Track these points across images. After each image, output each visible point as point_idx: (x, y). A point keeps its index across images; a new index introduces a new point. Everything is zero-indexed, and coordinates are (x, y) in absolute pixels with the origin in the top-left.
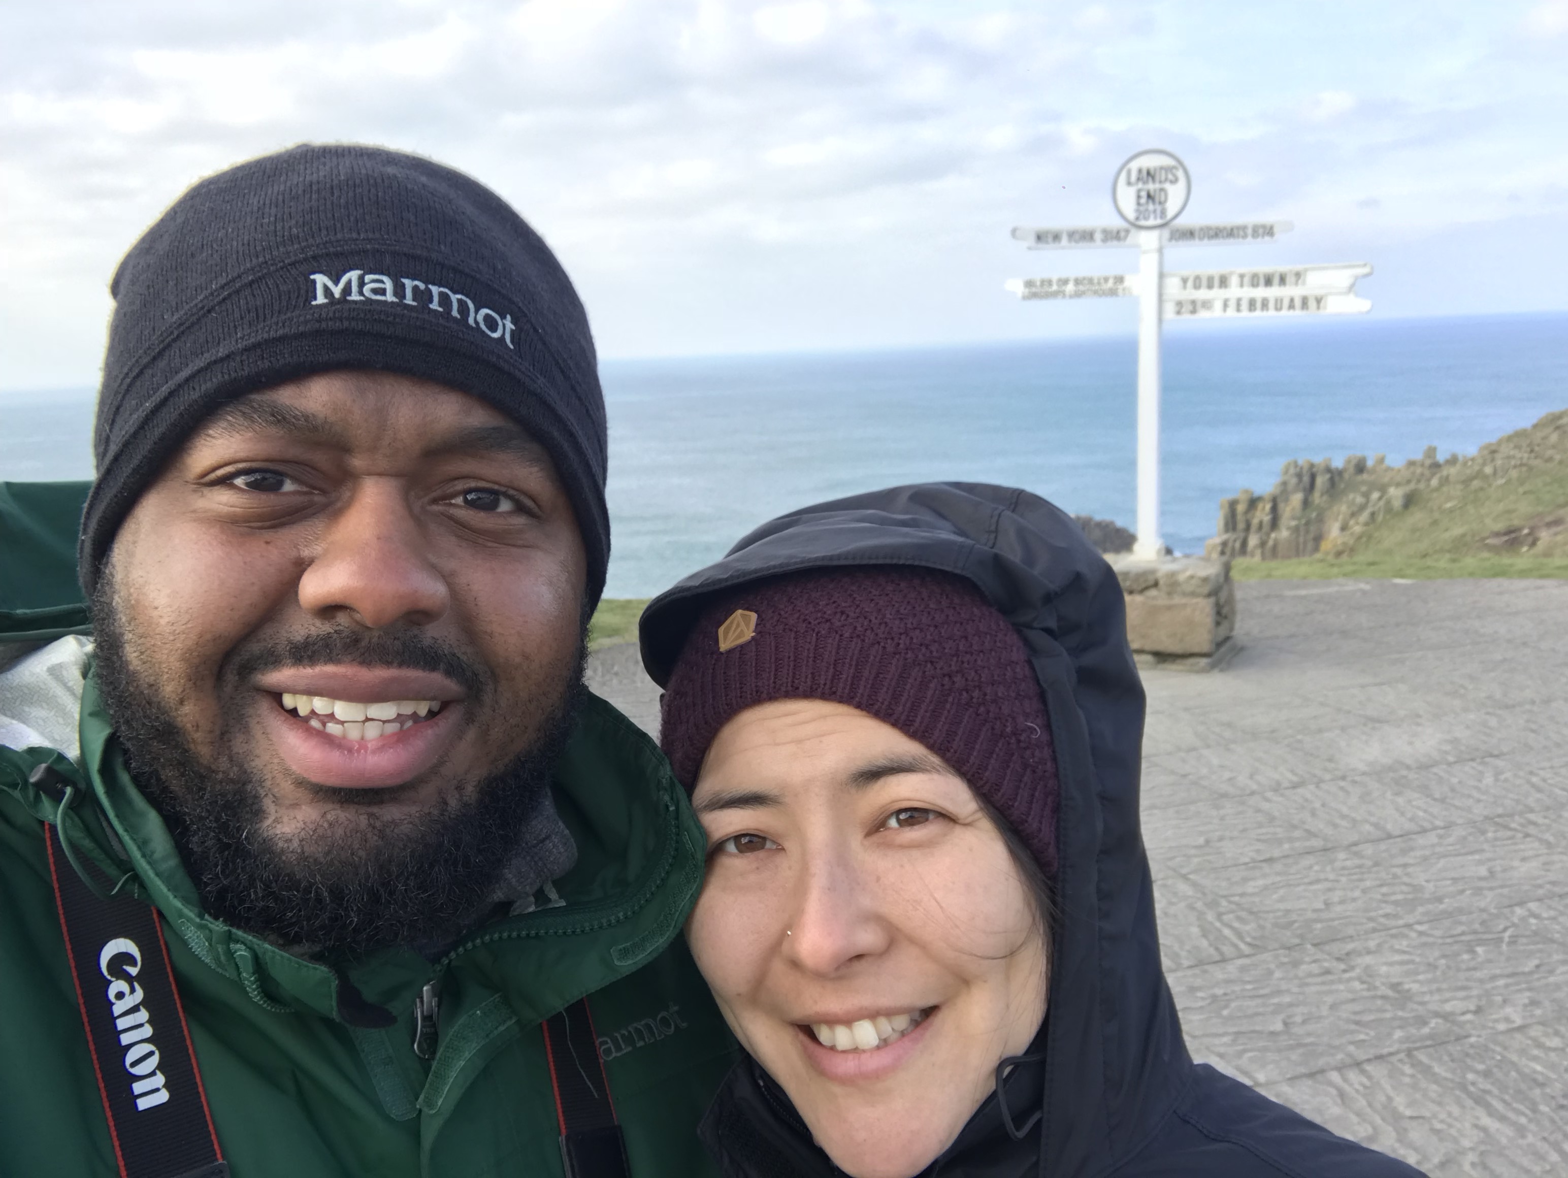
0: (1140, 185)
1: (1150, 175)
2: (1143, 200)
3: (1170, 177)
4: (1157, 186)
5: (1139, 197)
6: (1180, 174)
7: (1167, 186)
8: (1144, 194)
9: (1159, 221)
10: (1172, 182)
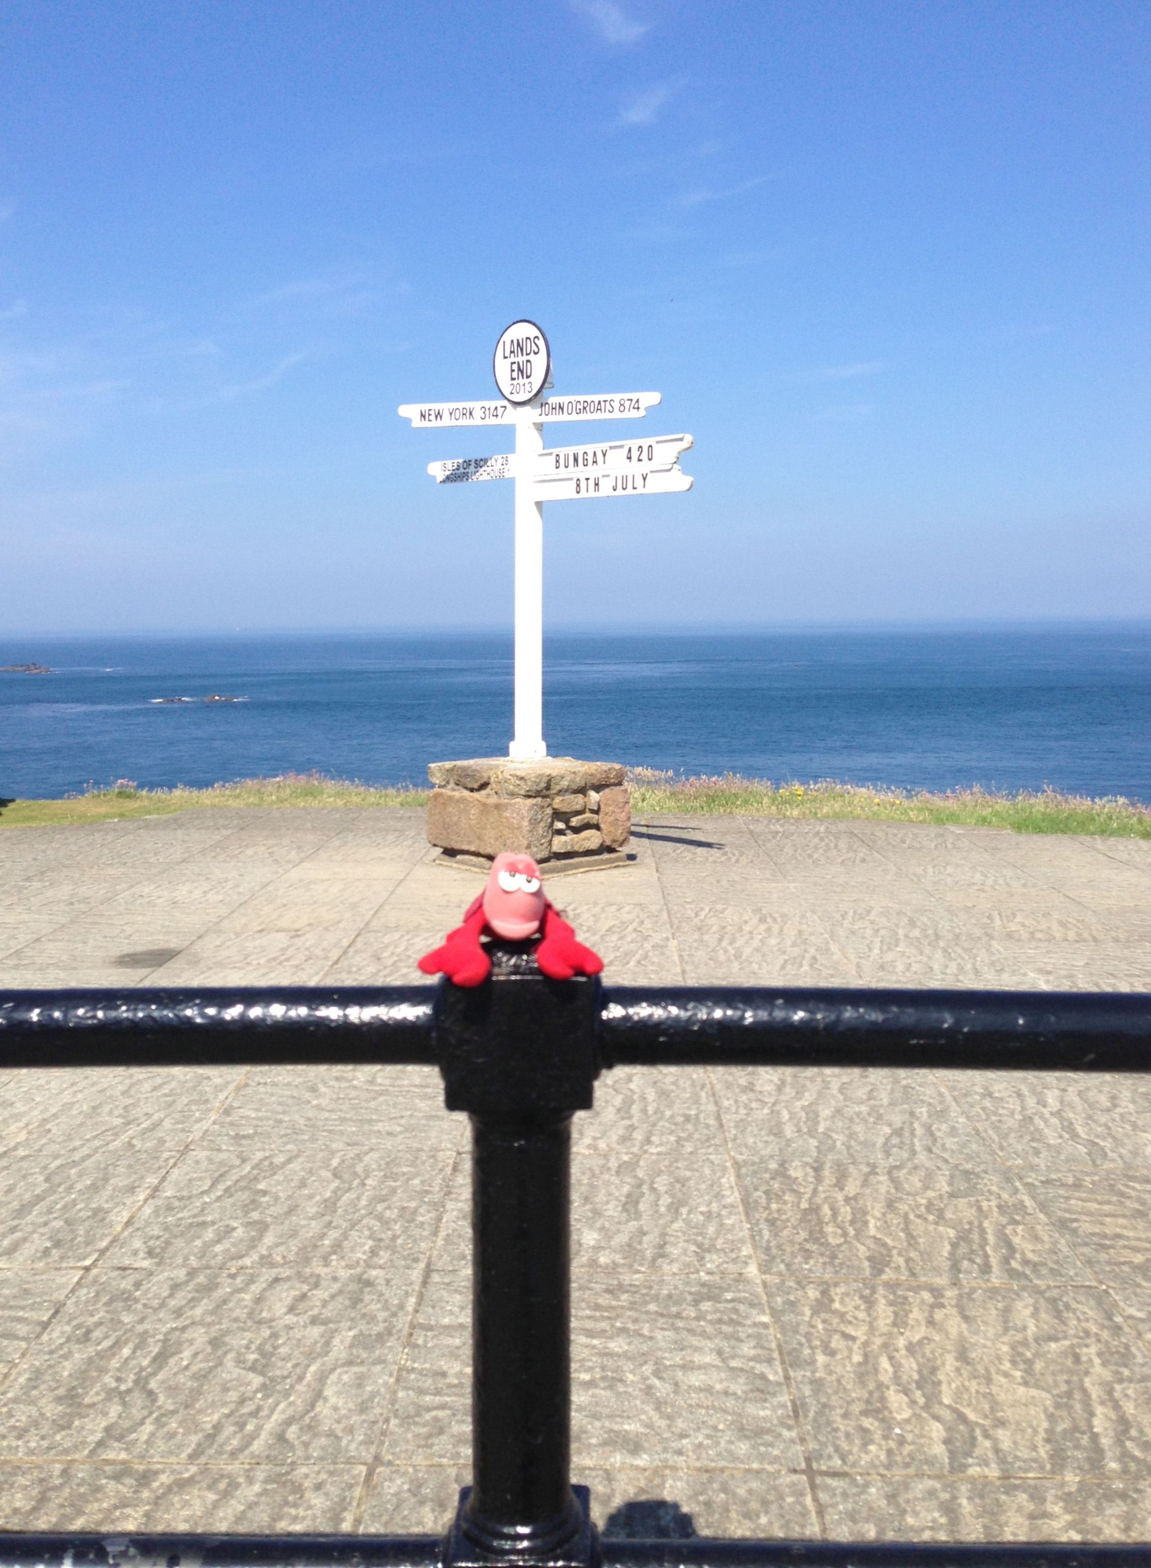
0: (513, 359)
1: (519, 347)
2: (515, 375)
3: (534, 348)
4: (525, 358)
5: (513, 371)
6: (541, 343)
7: (532, 357)
8: (515, 367)
9: (528, 396)
10: (536, 353)
